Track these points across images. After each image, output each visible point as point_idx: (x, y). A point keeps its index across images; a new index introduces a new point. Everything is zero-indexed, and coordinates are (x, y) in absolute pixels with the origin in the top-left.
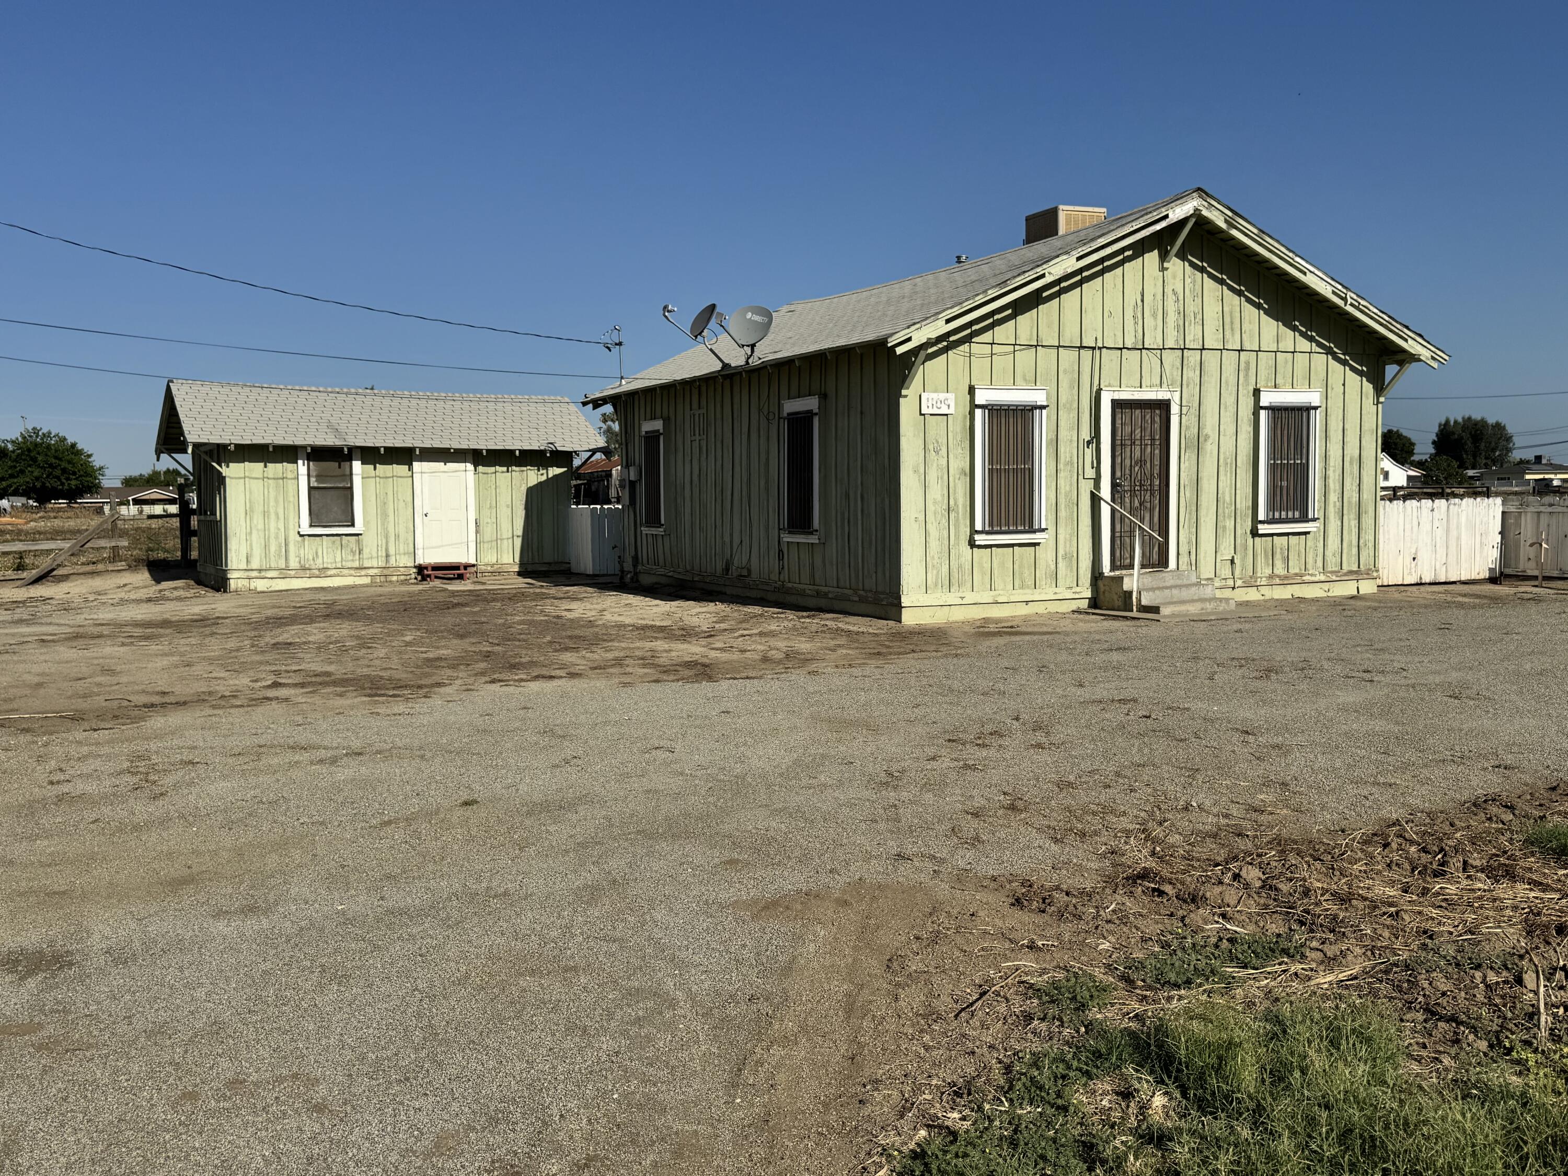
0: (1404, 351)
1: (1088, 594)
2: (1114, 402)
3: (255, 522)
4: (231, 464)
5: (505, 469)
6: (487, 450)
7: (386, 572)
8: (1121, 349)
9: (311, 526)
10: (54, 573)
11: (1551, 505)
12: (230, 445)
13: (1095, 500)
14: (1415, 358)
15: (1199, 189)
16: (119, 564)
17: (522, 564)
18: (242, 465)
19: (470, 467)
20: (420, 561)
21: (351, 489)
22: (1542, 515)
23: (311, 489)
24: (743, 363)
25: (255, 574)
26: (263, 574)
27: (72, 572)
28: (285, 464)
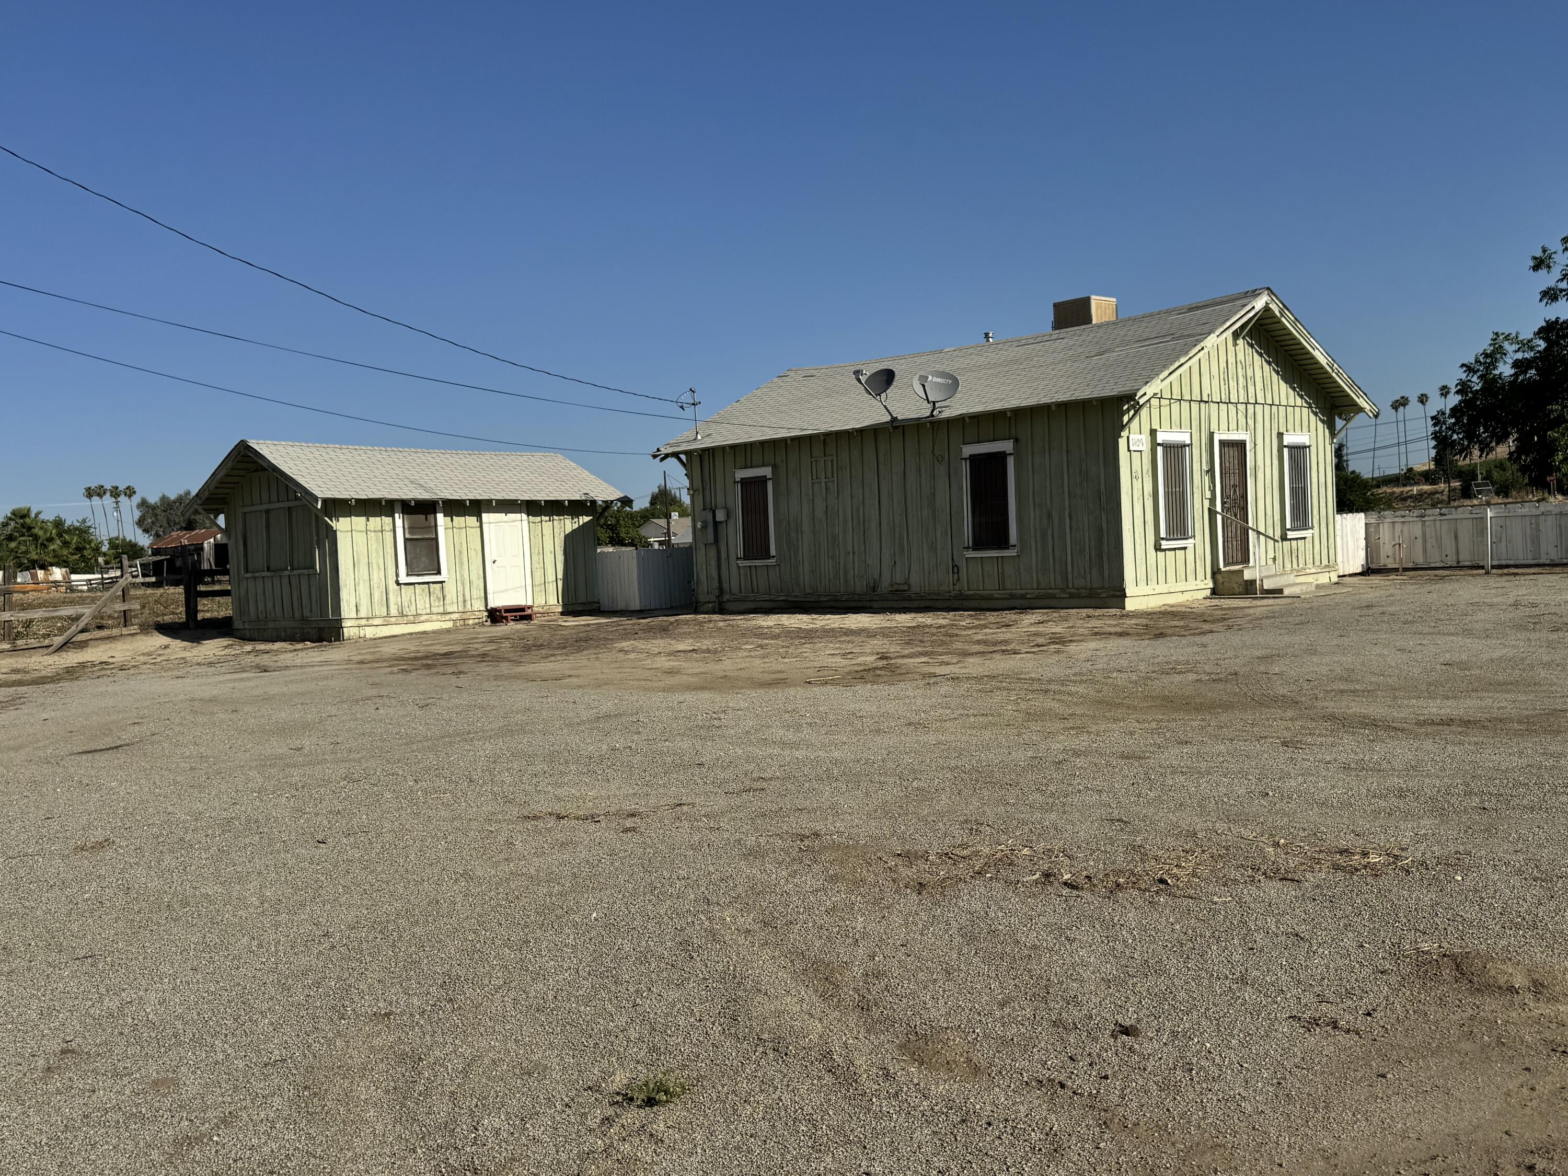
0: (1356, 404)
1: (1211, 586)
2: (1220, 441)
3: (361, 573)
4: (340, 519)
5: (547, 518)
6: (545, 501)
7: (465, 616)
8: (1218, 403)
9: (408, 575)
10: (73, 640)
11: (1403, 517)
12: (351, 500)
13: (1212, 513)
14: (1361, 410)
15: (1268, 289)
16: (132, 628)
17: (564, 606)
18: (349, 519)
19: (524, 516)
20: (492, 604)
21: (436, 539)
22: (1396, 524)
23: (406, 540)
24: (928, 414)
25: (363, 622)
26: (371, 622)
27: (90, 637)
28: (383, 517)
